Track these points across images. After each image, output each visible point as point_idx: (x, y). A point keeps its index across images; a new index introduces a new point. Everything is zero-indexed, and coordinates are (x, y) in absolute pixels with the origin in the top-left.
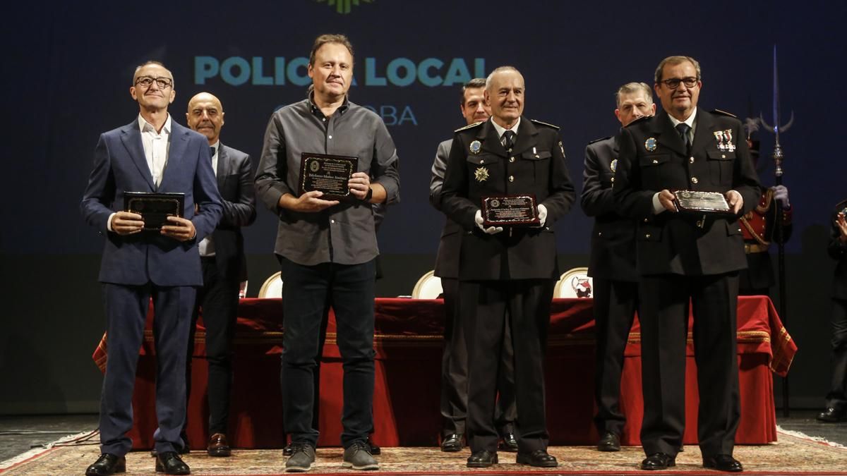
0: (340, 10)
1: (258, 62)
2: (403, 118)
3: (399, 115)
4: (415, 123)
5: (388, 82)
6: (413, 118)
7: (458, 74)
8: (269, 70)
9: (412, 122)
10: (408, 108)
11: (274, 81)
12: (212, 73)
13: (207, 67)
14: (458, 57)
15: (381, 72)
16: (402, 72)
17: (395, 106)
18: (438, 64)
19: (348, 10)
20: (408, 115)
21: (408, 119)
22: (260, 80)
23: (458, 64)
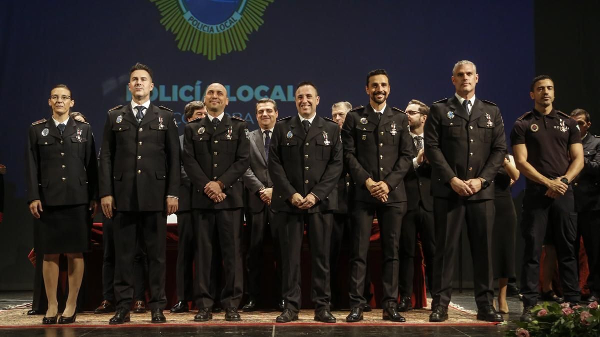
0: (210, 58)
1: (162, 88)
5: (237, 99)
7: (278, 94)
8: (169, 93)
9: (250, 122)
10: (248, 114)
11: (172, 99)
14: (278, 85)
16: (245, 94)
17: (241, 113)
18: (266, 89)
19: (214, 58)
20: (248, 118)
21: (249, 120)
22: (163, 98)
23: (278, 89)
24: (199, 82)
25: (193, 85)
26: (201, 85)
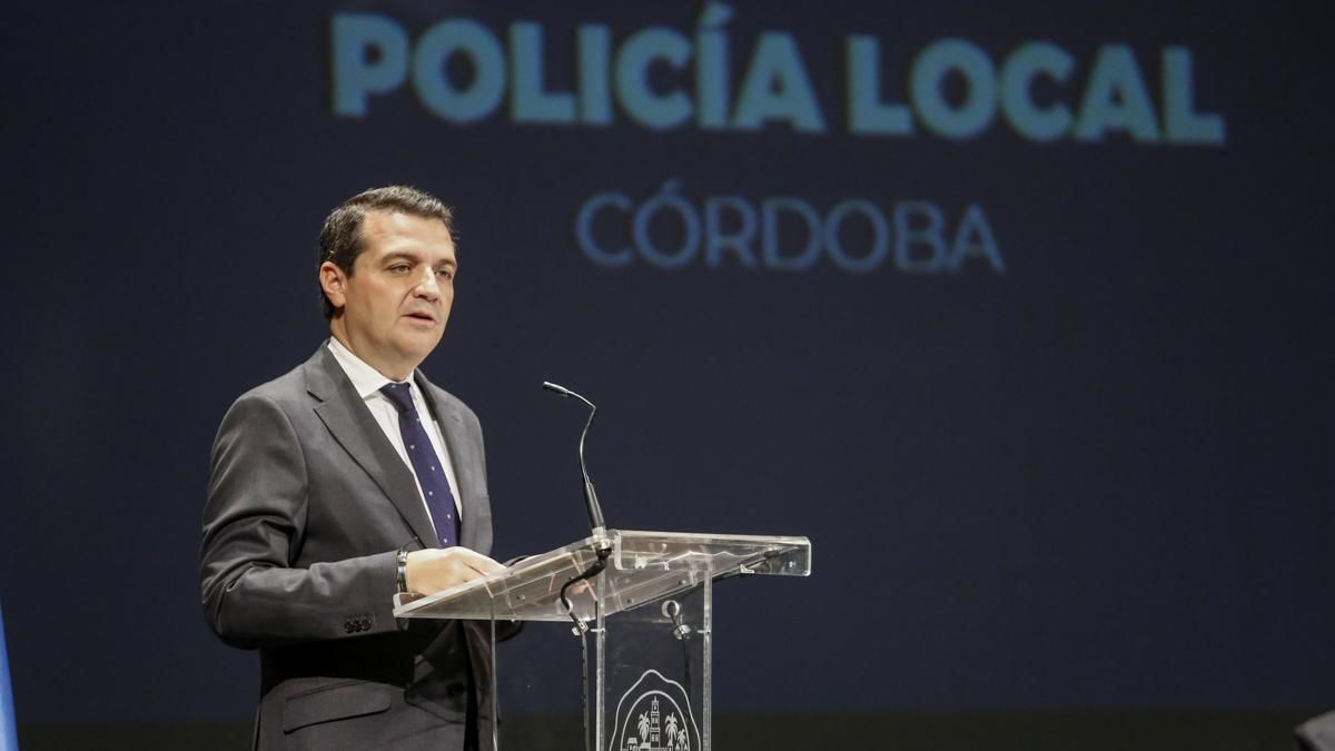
1: (527, 37)
2: (962, 247)
3: (949, 235)
4: (997, 262)
5: (918, 122)
6: (990, 249)
7: (1117, 98)
8: (561, 74)
9: (987, 261)
10: (973, 213)
12: (386, 77)
13: (372, 55)
14: (1118, 41)
15: (895, 89)
17: (934, 203)
18: (1059, 63)
20: (975, 238)
21: (976, 251)
22: (537, 106)
23: (1116, 65)
24: (716, 15)
25: (688, 27)
26: (728, 28)
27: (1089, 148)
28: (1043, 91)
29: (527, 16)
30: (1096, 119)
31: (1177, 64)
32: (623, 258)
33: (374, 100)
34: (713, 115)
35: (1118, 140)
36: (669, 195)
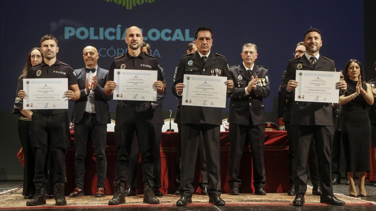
0: (127, 8)
1: (92, 29)
2: (154, 54)
3: (153, 53)
4: (160, 56)
5: (148, 38)
6: (159, 54)
7: (178, 35)
8: (97, 33)
9: (158, 56)
10: (156, 50)
12: (72, 34)
13: (70, 32)
14: (178, 28)
18: (169, 31)
19: (131, 8)
20: (156, 53)
21: (157, 55)
22: (93, 37)
23: (178, 31)
24: (119, 26)
25: (115, 28)
26: (121, 28)
27: (173, 41)
28: (167, 35)
29: (92, 27)
30: (175, 38)
31: (187, 31)
32: (105, 56)
33: (70, 37)
34: (118, 38)
35: (178, 41)
36: (112, 48)
